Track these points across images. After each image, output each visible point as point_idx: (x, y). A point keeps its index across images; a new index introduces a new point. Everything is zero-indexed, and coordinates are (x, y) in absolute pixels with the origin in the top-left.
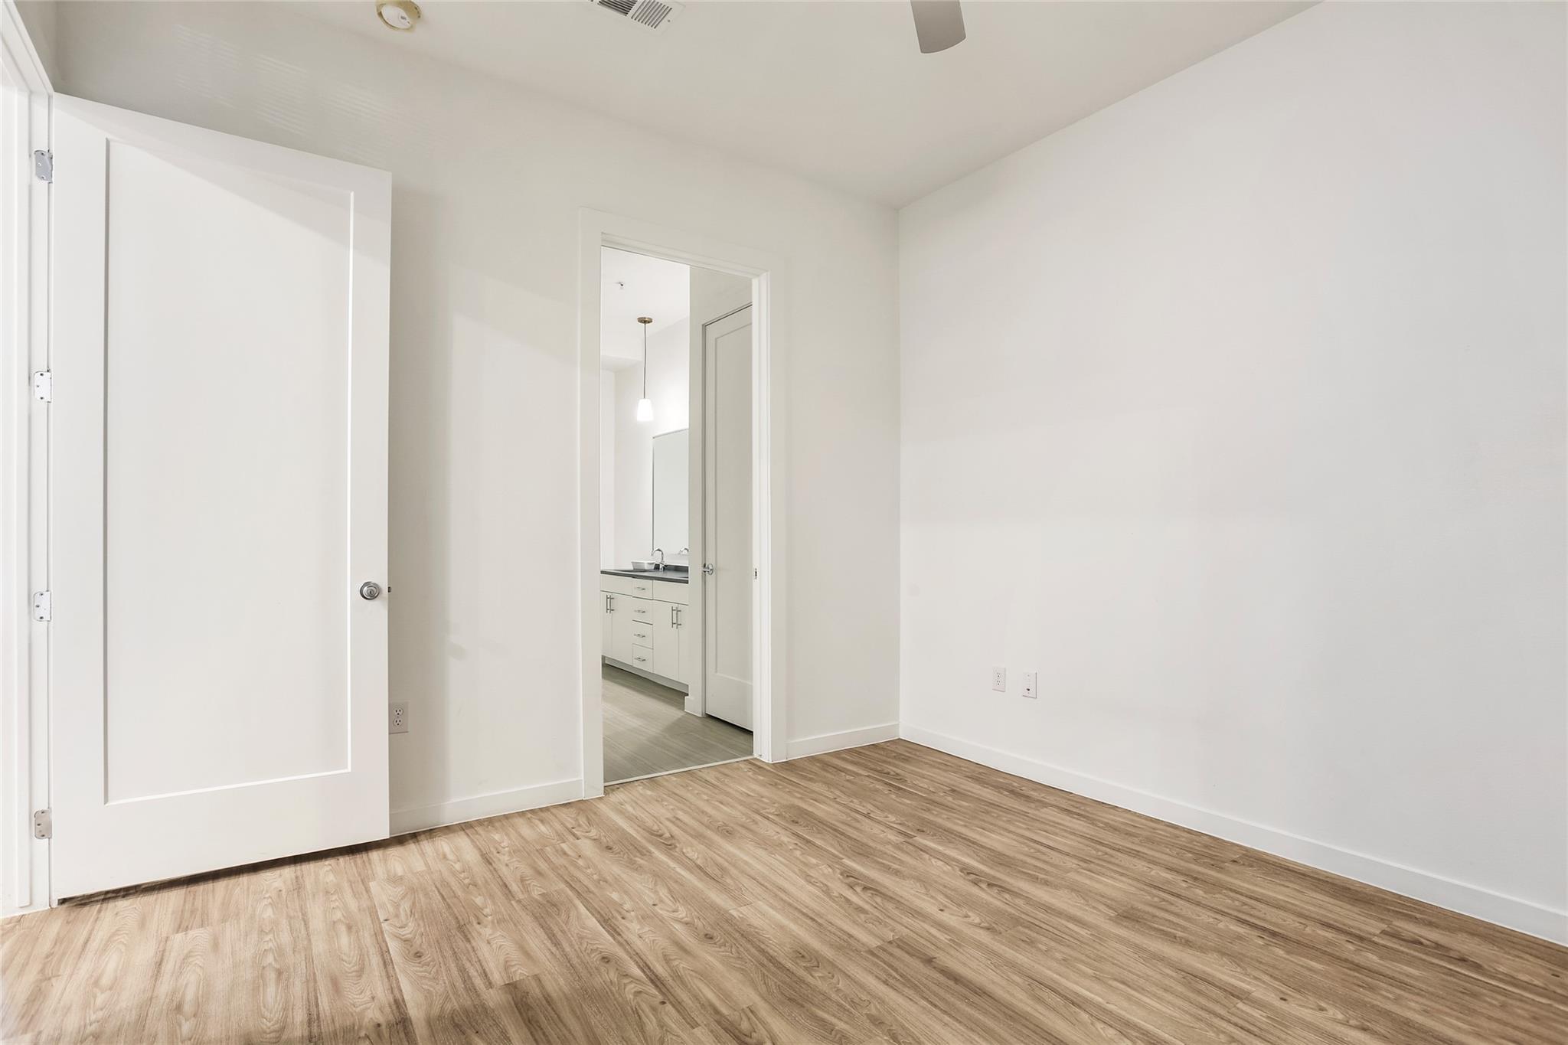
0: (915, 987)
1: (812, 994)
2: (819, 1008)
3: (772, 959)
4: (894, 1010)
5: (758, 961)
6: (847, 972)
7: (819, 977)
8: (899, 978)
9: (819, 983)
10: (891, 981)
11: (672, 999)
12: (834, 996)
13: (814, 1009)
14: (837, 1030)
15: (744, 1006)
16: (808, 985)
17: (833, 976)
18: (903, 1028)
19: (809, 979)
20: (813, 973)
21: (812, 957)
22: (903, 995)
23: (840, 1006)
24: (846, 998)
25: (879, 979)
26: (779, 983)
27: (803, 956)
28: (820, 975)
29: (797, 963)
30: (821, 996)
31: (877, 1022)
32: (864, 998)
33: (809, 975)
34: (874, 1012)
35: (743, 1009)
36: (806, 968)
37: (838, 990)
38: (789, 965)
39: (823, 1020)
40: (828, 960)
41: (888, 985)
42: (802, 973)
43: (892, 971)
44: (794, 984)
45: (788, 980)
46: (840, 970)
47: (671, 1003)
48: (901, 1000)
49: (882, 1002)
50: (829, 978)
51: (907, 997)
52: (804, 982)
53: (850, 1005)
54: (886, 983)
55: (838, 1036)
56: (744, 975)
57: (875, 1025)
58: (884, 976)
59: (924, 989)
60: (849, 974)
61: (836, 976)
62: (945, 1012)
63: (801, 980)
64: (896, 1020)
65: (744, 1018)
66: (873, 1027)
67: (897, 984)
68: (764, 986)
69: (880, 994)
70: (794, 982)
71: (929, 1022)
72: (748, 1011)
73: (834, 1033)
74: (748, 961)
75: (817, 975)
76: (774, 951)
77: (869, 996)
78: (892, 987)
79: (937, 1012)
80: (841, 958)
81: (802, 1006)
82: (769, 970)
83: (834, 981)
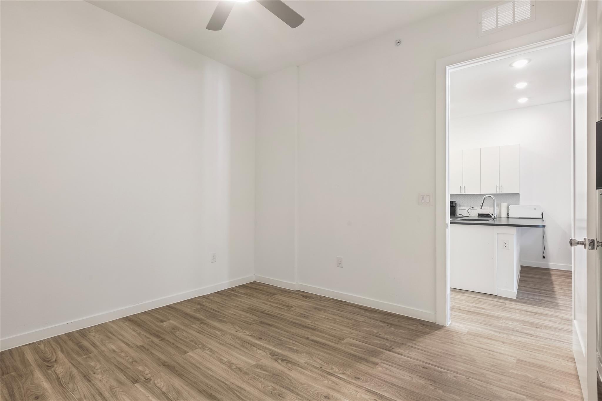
0: (230, 388)
1: (270, 379)
2: (267, 374)
3: (292, 391)
4: (239, 378)
5: (297, 389)
6: (259, 391)
7: (269, 387)
8: (236, 392)
9: (269, 384)
10: (239, 390)
11: (319, 369)
12: (262, 380)
13: (269, 374)
14: (259, 368)
15: (293, 371)
16: (273, 382)
17: (264, 388)
18: (237, 373)
19: (273, 385)
20: (273, 388)
21: (275, 396)
22: (235, 385)
23: (259, 376)
24: (257, 380)
25: (244, 390)
26: (285, 381)
27: (279, 395)
28: (269, 388)
29: (281, 391)
30: (267, 379)
31: (246, 373)
32: (251, 381)
33: (274, 386)
34: (247, 377)
35: (293, 370)
36: (276, 390)
37: (261, 382)
38: (284, 390)
39: (265, 371)
40: (267, 395)
41: (241, 388)
42: (278, 387)
43: (239, 394)
44: (279, 382)
45: (282, 383)
46: (261, 391)
47: (319, 368)
48: (237, 382)
49: (244, 381)
50: (265, 387)
51: (233, 384)
52: (275, 383)
53: (256, 378)
54: (242, 389)
55: (259, 367)
56: (300, 382)
57: (246, 372)
58: (243, 392)
59: (226, 388)
60: (257, 390)
61: (263, 387)
62: (220, 380)
63: (276, 383)
64: (239, 375)
65: (291, 367)
66: (247, 372)
67: (237, 388)
68: (290, 379)
69: (244, 383)
70: (279, 383)
71: (227, 376)
72: (291, 369)
73: (260, 368)
74: (302, 388)
75: (271, 387)
76: (293, 396)
77: (249, 382)
78: (239, 387)
79: (223, 380)
80: (262, 398)
81: (273, 374)
82: (291, 386)
83: (263, 386)
